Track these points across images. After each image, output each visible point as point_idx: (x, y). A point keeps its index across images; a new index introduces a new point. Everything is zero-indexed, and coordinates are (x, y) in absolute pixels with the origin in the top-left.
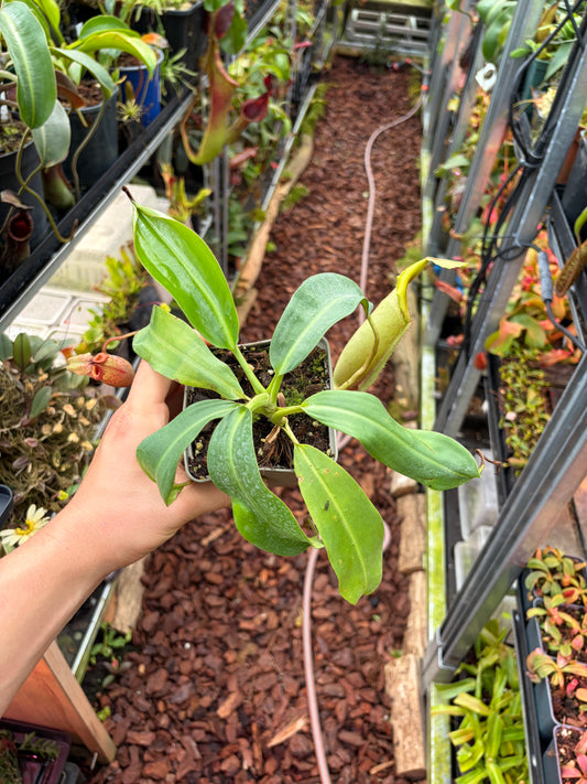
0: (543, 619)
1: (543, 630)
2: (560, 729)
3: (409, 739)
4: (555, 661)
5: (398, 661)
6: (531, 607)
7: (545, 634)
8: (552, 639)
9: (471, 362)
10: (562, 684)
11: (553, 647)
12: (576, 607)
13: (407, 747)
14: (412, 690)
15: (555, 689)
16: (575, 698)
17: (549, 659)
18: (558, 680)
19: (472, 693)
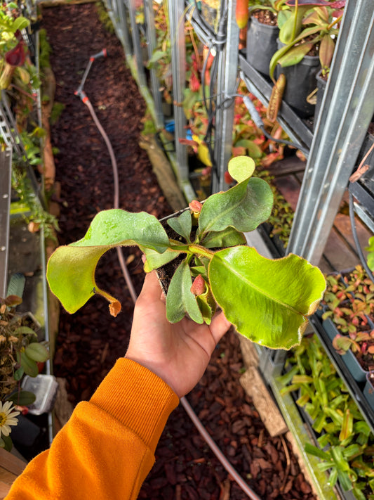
0: (332, 317)
1: (335, 323)
2: (369, 375)
3: (270, 414)
4: (349, 337)
5: (246, 374)
6: (323, 313)
7: (337, 325)
8: (342, 326)
9: (221, 180)
10: (359, 350)
11: (344, 330)
12: (346, 301)
13: (272, 419)
14: (261, 387)
15: (356, 354)
16: (369, 353)
17: (345, 338)
18: (356, 348)
19: (299, 373)
